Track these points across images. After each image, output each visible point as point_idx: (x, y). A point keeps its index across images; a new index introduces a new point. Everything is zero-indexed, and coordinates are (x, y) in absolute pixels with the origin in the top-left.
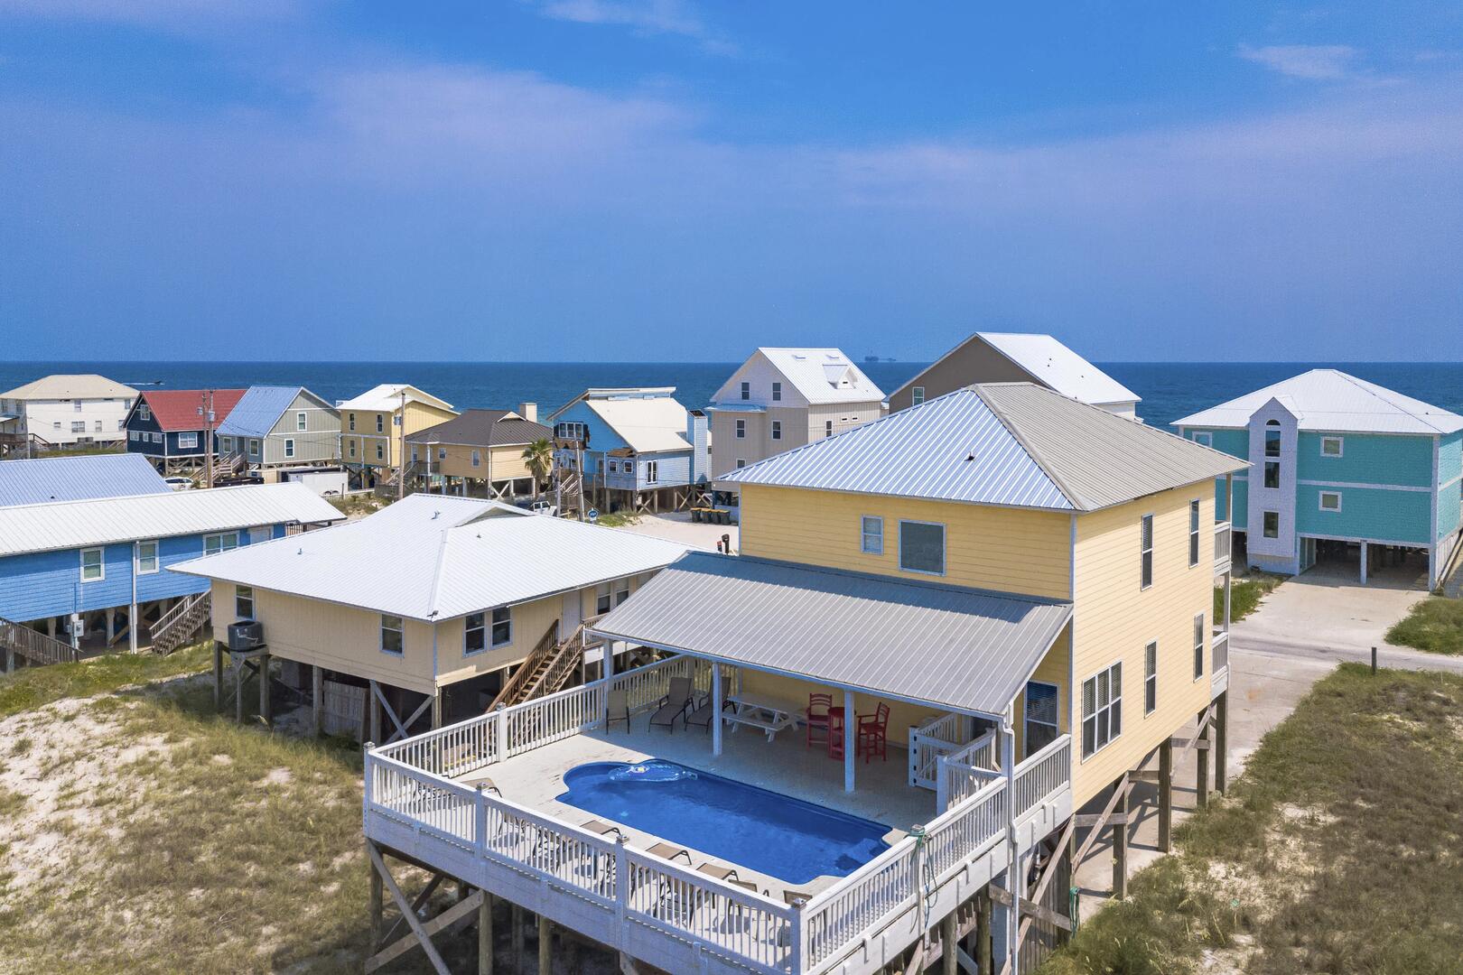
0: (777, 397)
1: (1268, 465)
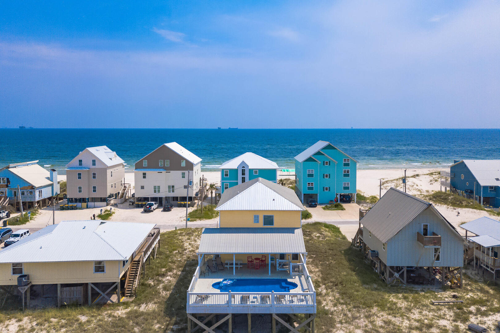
0: (94, 164)
1: (242, 177)
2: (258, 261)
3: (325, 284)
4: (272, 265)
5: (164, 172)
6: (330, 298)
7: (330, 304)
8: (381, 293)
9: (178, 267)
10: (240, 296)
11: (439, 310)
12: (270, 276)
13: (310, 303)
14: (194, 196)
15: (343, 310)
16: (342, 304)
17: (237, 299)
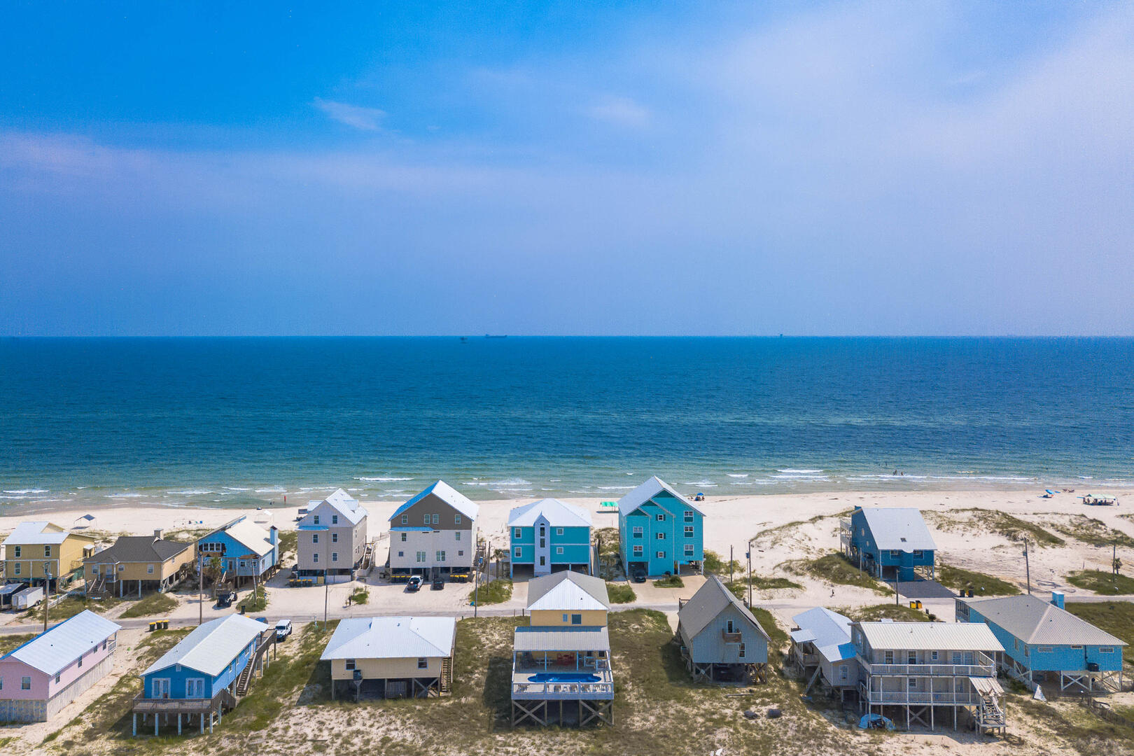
0: (335, 522)
1: (541, 539)
2: (567, 658)
3: (632, 681)
4: (580, 661)
5: (431, 532)
6: (635, 693)
7: (633, 698)
8: (683, 689)
9: (483, 665)
10: (553, 686)
11: (730, 701)
12: (578, 671)
13: (610, 691)
14: (472, 565)
15: (643, 702)
16: (644, 698)
17: (551, 689)
